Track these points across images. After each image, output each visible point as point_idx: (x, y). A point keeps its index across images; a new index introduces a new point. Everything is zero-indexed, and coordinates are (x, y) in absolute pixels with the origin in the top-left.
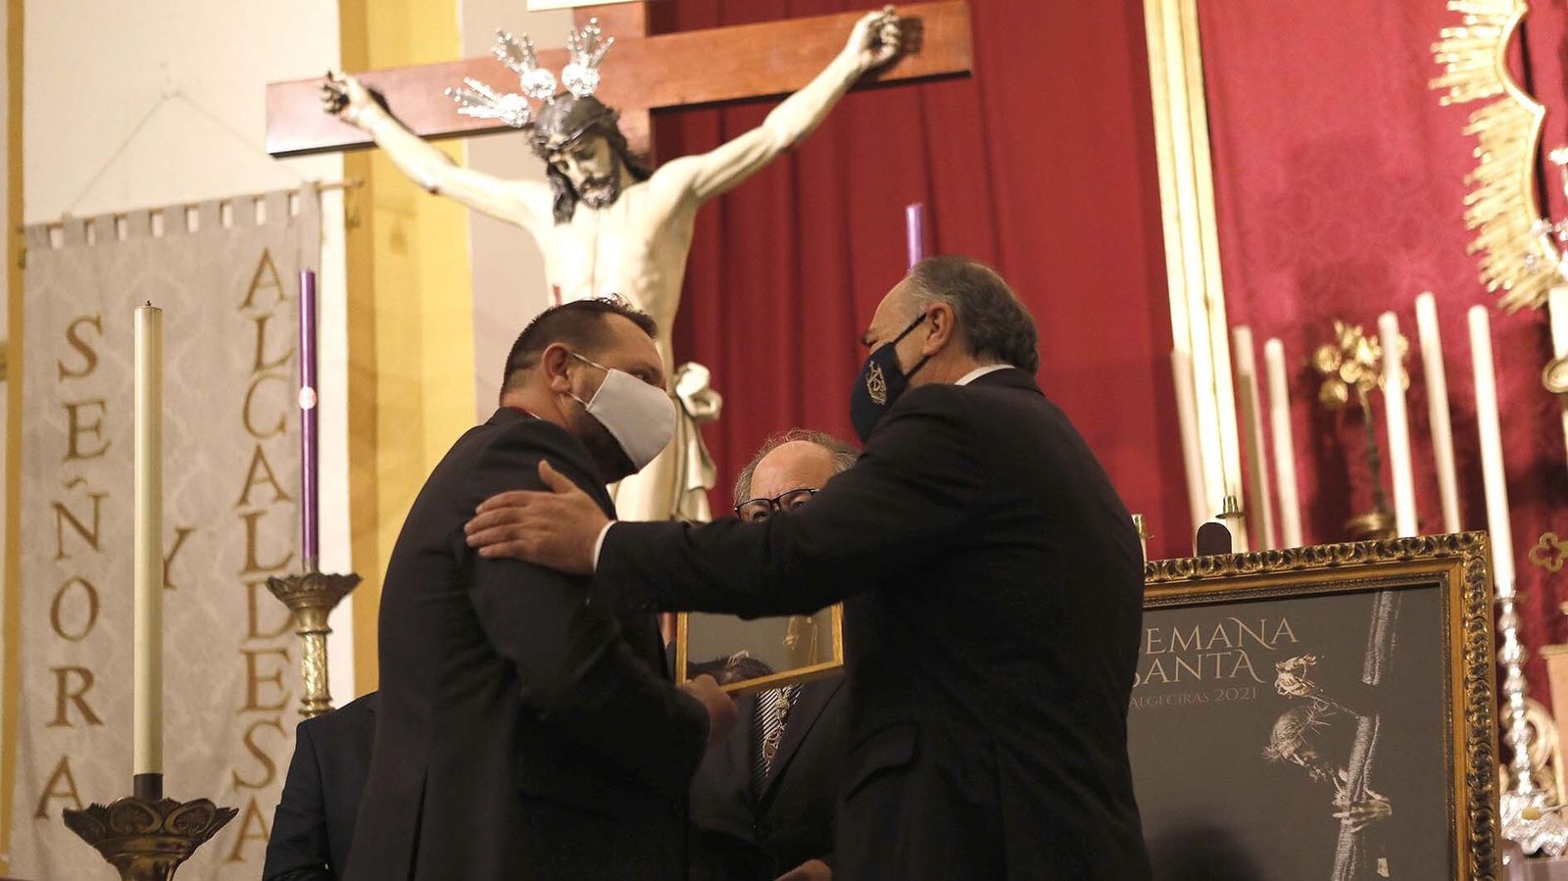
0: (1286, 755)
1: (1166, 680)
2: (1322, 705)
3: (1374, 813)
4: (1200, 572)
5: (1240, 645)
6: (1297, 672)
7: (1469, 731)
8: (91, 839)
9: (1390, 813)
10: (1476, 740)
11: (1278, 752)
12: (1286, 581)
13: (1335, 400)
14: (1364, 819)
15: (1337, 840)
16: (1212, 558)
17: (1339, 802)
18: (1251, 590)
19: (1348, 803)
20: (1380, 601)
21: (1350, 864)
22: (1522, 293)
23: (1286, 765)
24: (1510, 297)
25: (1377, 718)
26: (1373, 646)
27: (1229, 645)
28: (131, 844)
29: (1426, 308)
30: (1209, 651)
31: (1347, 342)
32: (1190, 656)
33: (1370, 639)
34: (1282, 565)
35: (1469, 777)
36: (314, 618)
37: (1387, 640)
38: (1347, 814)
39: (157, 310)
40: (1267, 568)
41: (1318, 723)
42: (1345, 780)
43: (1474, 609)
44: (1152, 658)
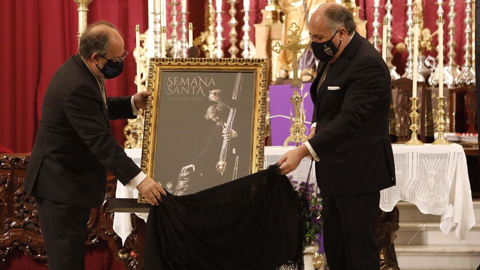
0: (210, 118)
1: (179, 93)
2: (221, 104)
3: (232, 136)
4: (190, 63)
5: (200, 85)
6: (215, 94)
7: (259, 115)
9: (237, 136)
10: (261, 118)
11: (208, 117)
12: (212, 67)
14: (230, 137)
15: (223, 142)
16: (193, 59)
17: (224, 132)
18: (204, 69)
19: (226, 132)
20: (238, 74)
21: (226, 149)
23: (210, 120)
25: (235, 109)
26: (236, 88)
27: (197, 84)
30: (191, 86)
32: (186, 87)
33: (235, 86)
34: (213, 63)
37: (239, 87)
38: (225, 136)
40: (209, 63)
41: (220, 109)
42: (225, 126)
44: (175, 86)
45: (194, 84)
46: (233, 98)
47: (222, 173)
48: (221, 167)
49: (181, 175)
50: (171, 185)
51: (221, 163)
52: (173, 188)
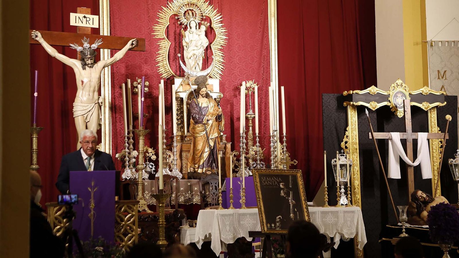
1: (267, 184)
2: (286, 189)
3: (293, 203)
6: (282, 185)
9: (295, 203)
13: (136, 92)
15: (290, 206)
17: (290, 201)
18: (276, 174)
23: (283, 196)
31: (139, 82)
32: (270, 181)
35: (304, 200)
38: (291, 203)
41: (286, 191)
42: (290, 199)
44: (265, 181)
45: (273, 180)
46: (290, 187)
47: (293, 219)
48: (292, 217)
49: (277, 220)
51: (291, 215)
52: (275, 226)
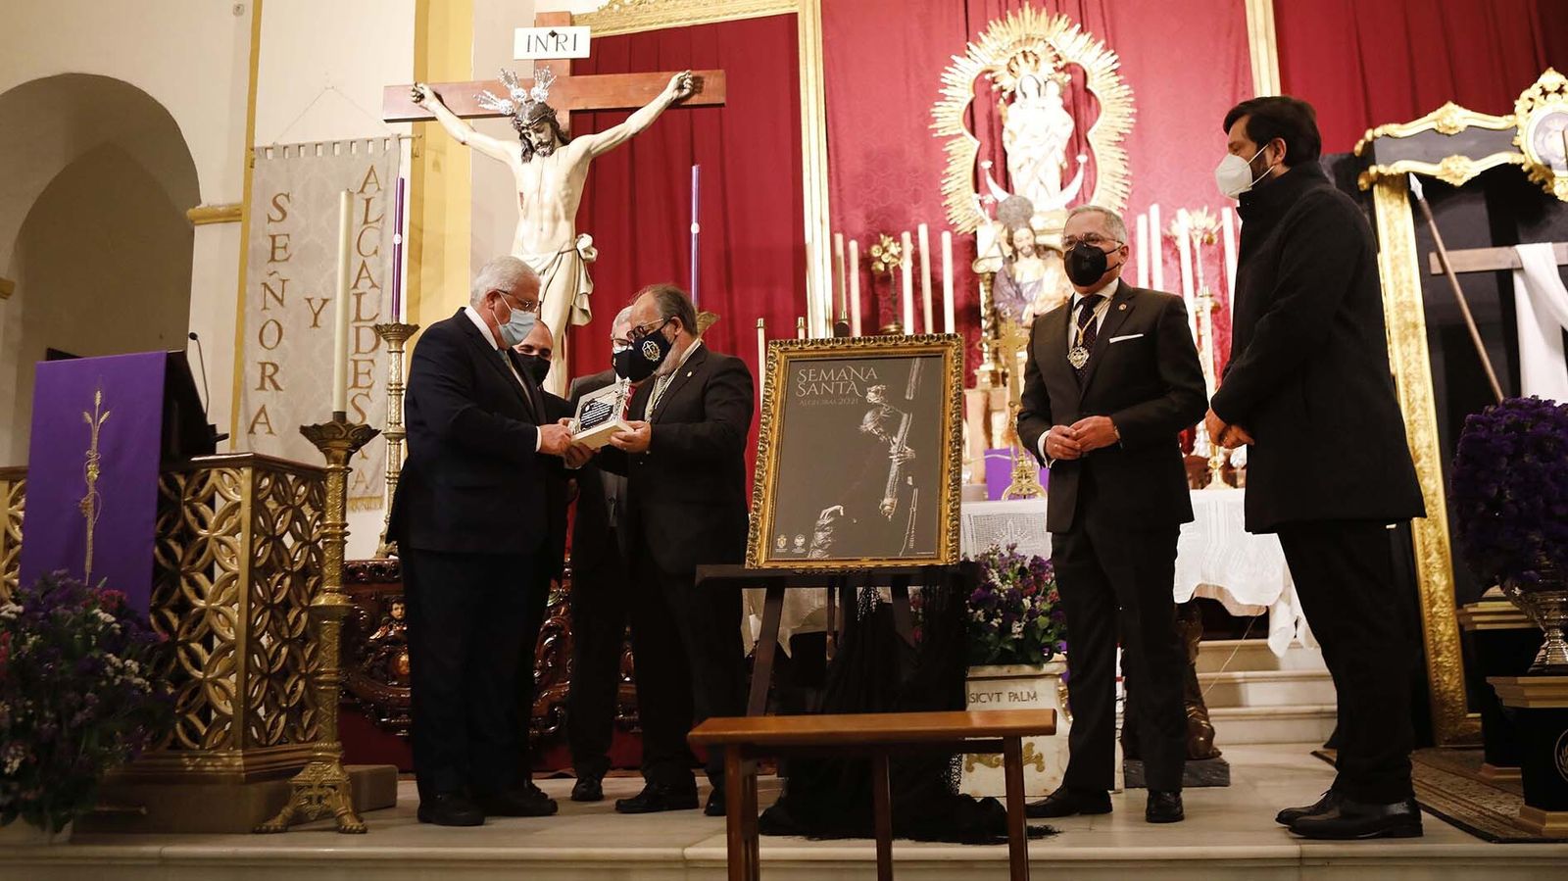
0: (869, 429)
1: (817, 393)
2: (887, 407)
3: (907, 457)
5: (851, 379)
6: (876, 392)
7: (951, 422)
8: (312, 440)
9: (914, 457)
10: (954, 426)
11: (866, 428)
12: (873, 351)
13: (878, 270)
14: (903, 459)
15: (891, 467)
16: (841, 339)
17: (892, 451)
18: (857, 354)
19: (896, 452)
22: (965, 227)
23: (869, 433)
24: (959, 228)
27: (846, 378)
28: (331, 443)
29: (923, 230)
30: (837, 381)
31: (885, 244)
32: (828, 383)
35: (951, 443)
36: (396, 345)
37: (917, 379)
38: (895, 457)
39: (351, 193)
41: (885, 415)
42: (895, 441)
43: (956, 368)
44: (811, 383)
45: (842, 379)
46: (907, 397)
47: (890, 517)
48: (887, 508)
49: (820, 523)
50: (803, 540)
51: (887, 501)
52: (806, 545)
